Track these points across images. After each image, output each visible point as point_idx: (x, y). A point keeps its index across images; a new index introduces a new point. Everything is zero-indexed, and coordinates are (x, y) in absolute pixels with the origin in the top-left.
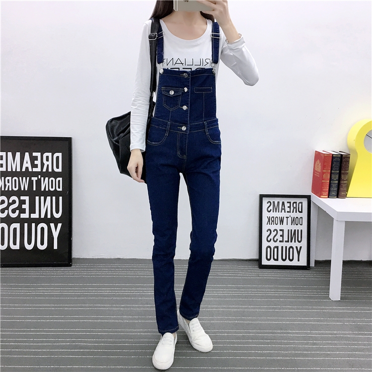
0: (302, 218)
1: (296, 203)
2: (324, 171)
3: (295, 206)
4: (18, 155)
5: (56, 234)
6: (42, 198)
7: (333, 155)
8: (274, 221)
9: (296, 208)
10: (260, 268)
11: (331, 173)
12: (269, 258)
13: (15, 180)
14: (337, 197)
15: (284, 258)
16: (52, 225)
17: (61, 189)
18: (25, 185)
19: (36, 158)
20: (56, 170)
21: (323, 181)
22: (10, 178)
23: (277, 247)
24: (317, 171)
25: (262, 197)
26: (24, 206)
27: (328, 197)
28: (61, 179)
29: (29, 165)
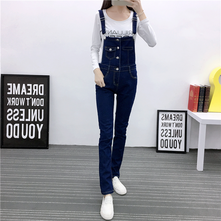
0: (182, 123)
1: (179, 115)
2: (195, 96)
3: (178, 117)
4: (19, 85)
5: (40, 130)
6: (32, 110)
7: (200, 87)
8: (165, 125)
9: (178, 118)
10: (157, 152)
11: (199, 98)
12: (162, 146)
13: (17, 99)
14: (203, 112)
15: (171, 146)
16: (38, 125)
17: (43, 105)
19: (29, 87)
20: (40, 94)
21: (194, 102)
22: (14, 98)
23: (167, 140)
24: (191, 97)
25: (159, 111)
26: (22, 115)
27: (197, 112)
28: (43, 99)
29: (25, 91)
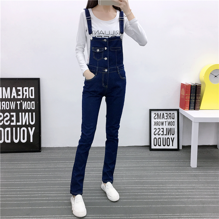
0: (174, 122)
1: (171, 114)
2: (186, 95)
4: (9, 89)
5: (31, 133)
6: (23, 113)
7: (191, 85)
8: (158, 124)
9: (171, 116)
10: (150, 151)
11: (190, 96)
12: (155, 144)
13: (7, 103)
14: (194, 110)
15: (164, 144)
16: (29, 128)
17: (34, 108)
18: (13, 106)
19: (19, 91)
20: (31, 97)
21: (186, 100)
22: (4, 102)
23: (160, 138)
24: (182, 95)
25: (151, 110)
26: (13, 118)
27: (189, 110)
28: (34, 102)
29: (15, 95)
